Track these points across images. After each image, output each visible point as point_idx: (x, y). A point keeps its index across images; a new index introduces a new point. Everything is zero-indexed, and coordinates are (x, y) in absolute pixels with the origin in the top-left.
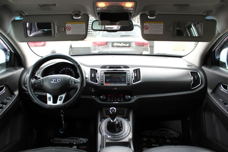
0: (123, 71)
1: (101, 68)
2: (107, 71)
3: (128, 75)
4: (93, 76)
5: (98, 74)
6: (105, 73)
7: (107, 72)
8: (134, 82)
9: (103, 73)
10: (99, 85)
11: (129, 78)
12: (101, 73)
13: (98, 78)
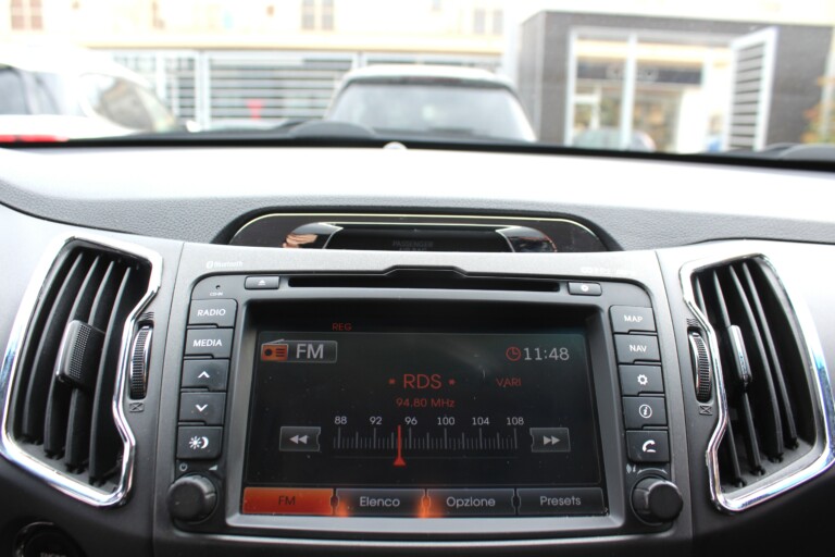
0: (549, 283)
1: (226, 237)
2: (297, 279)
3: (638, 347)
4: (63, 362)
5: (145, 323)
6: (263, 316)
7: (287, 291)
8: (731, 480)
9: (221, 306)
10: (133, 525)
11: (645, 412)
12: (200, 314)
13: (137, 390)
